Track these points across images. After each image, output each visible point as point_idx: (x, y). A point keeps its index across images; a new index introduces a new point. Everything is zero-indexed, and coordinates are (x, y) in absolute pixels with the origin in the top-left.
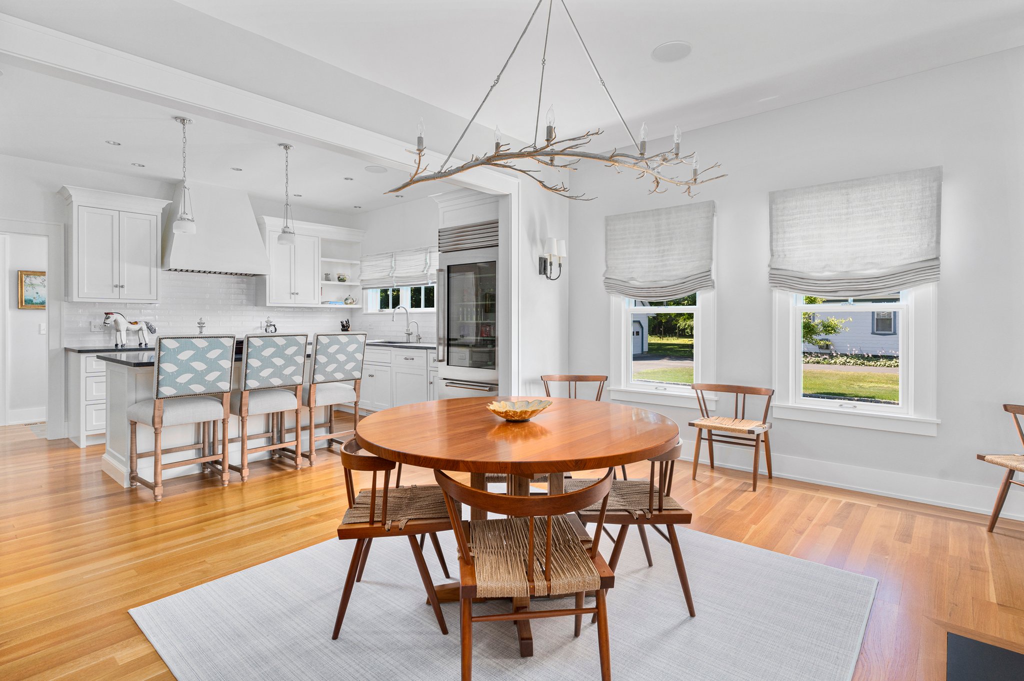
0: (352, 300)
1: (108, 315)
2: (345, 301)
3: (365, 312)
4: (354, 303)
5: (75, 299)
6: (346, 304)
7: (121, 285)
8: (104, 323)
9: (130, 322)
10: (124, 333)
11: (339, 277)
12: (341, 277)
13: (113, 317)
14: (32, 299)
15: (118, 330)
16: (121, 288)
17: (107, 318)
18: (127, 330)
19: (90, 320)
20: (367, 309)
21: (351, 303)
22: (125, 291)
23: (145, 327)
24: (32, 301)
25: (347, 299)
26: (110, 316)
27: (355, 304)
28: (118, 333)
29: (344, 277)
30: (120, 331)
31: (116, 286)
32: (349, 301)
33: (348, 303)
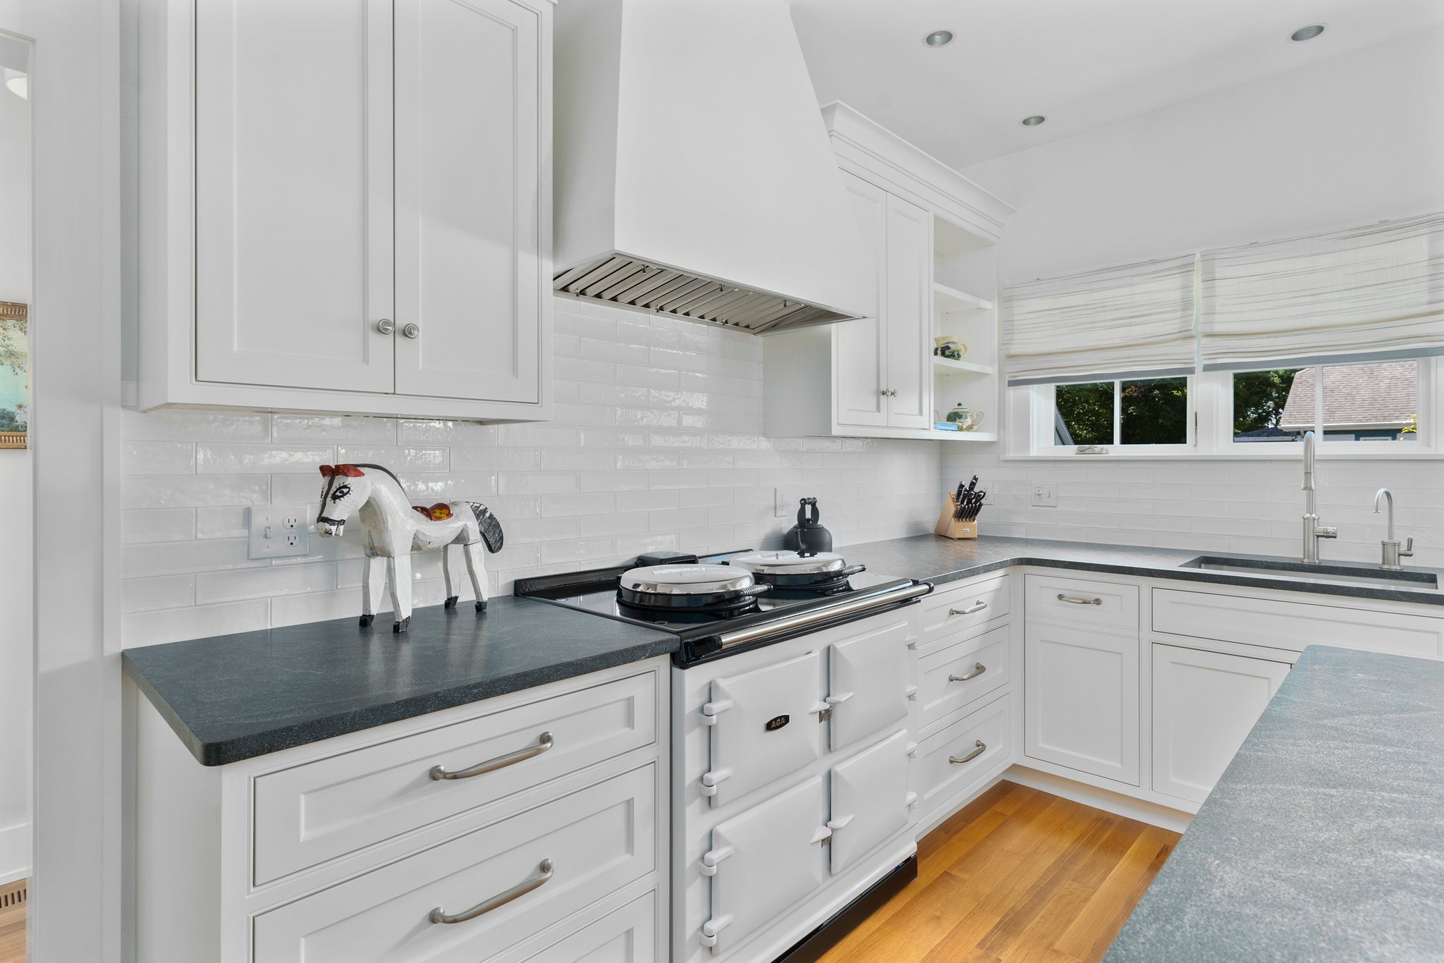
1: (339, 481)
5: (180, 389)
7: (401, 323)
8: (322, 519)
9: (424, 510)
10: (403, 562)
13: (360, 489)
14: (11, 408)
15: (377, 550)
16: (400, 339)
17: (339, 494)
18: (416, 547)
19: (247, 503)
22: (415, 353)
23: (474, 528)
24: (12, 419)
26: (350, 481)
28: (377, 565)
30: (388, 555)
31: (380, 329)
33: (964, 427)
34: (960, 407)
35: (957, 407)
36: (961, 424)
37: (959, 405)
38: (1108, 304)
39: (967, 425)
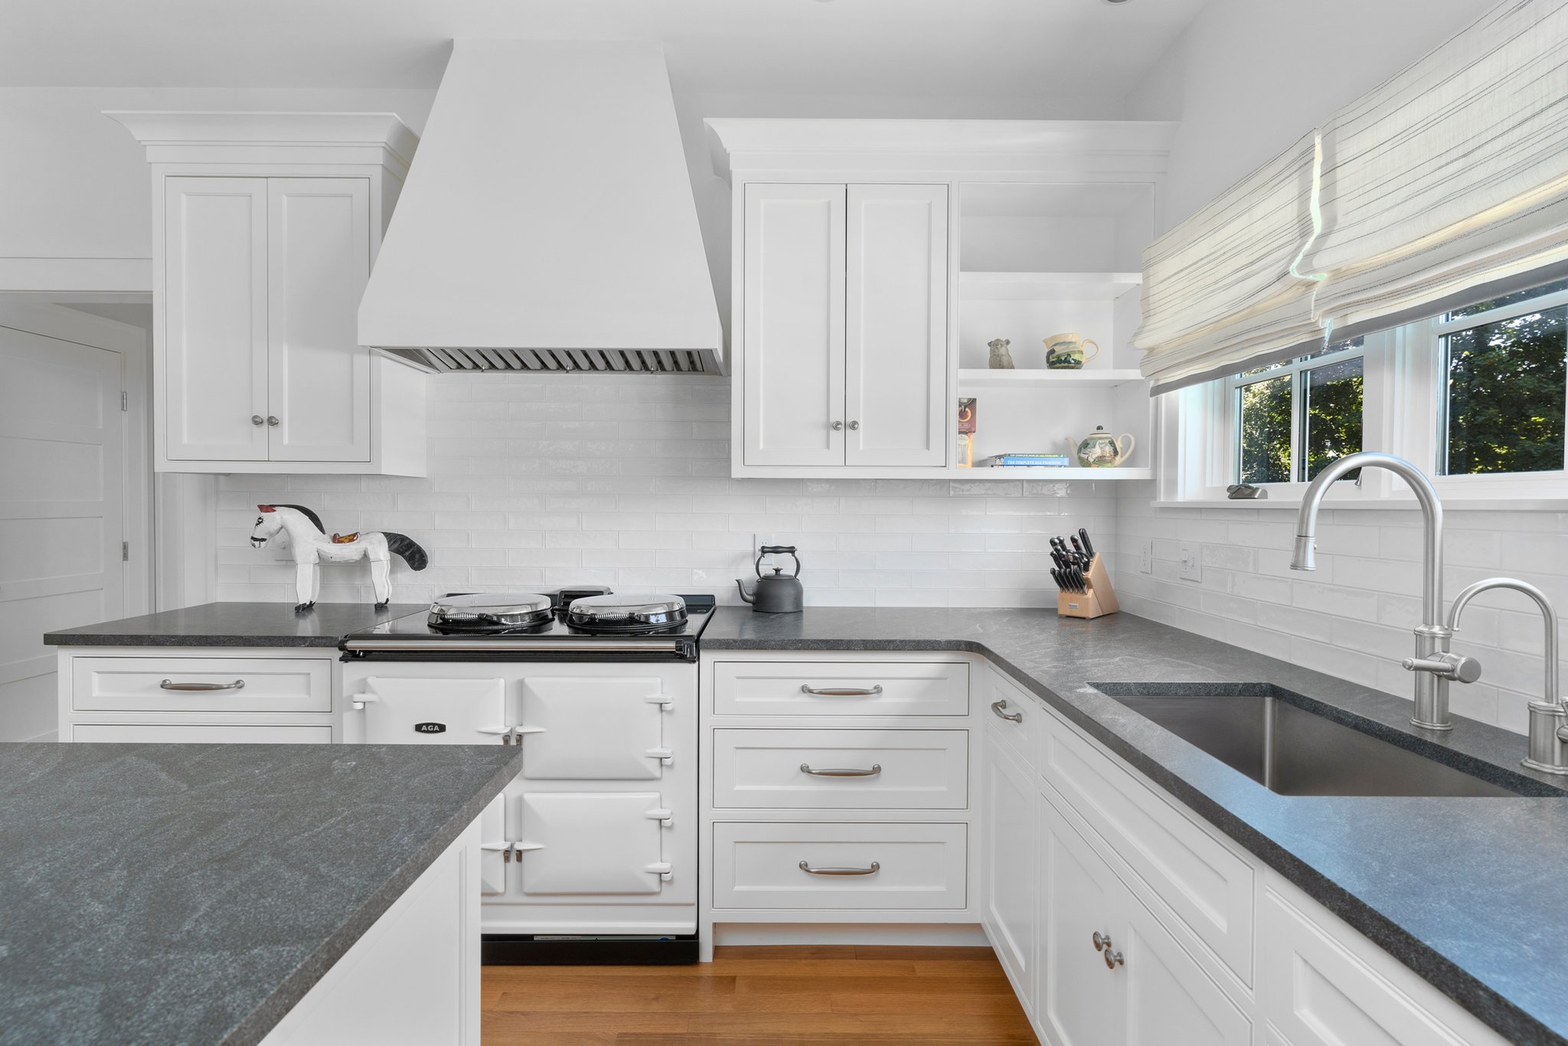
0: (1108, 449)
2: (1080, 451)
3: (1162, 499)
4: (1118, 460)
6: (1085, 463)
8: (252, 537)
11: (1052, 352)
12: (1059, 350)
17: (258, 522)
20: (1172, 484)
21: (1101, 461)
25: (1085, 445)
27: (1123, 465)
29: (1071, 348)
32: (1096, 452)
33: (1091, 460)
34: (1100, 431)
35: (1096, 431)
36: (1086, 456)
37: (1099, 428)
38: (1229, 247)
39: (1095, 456)
